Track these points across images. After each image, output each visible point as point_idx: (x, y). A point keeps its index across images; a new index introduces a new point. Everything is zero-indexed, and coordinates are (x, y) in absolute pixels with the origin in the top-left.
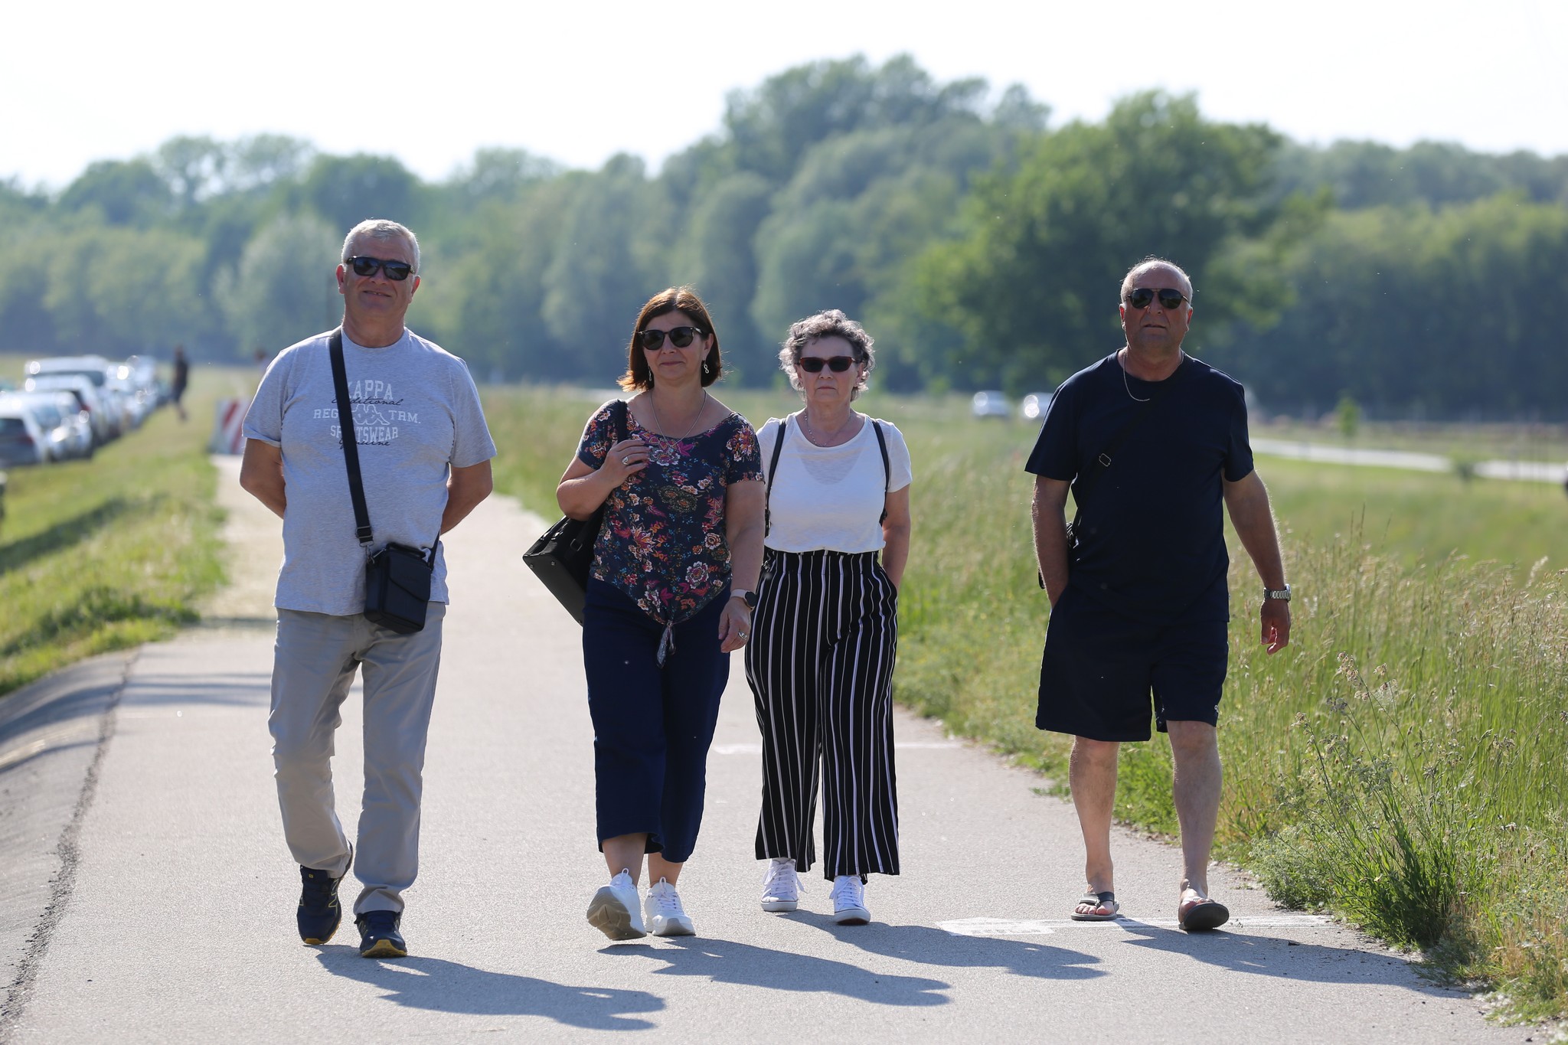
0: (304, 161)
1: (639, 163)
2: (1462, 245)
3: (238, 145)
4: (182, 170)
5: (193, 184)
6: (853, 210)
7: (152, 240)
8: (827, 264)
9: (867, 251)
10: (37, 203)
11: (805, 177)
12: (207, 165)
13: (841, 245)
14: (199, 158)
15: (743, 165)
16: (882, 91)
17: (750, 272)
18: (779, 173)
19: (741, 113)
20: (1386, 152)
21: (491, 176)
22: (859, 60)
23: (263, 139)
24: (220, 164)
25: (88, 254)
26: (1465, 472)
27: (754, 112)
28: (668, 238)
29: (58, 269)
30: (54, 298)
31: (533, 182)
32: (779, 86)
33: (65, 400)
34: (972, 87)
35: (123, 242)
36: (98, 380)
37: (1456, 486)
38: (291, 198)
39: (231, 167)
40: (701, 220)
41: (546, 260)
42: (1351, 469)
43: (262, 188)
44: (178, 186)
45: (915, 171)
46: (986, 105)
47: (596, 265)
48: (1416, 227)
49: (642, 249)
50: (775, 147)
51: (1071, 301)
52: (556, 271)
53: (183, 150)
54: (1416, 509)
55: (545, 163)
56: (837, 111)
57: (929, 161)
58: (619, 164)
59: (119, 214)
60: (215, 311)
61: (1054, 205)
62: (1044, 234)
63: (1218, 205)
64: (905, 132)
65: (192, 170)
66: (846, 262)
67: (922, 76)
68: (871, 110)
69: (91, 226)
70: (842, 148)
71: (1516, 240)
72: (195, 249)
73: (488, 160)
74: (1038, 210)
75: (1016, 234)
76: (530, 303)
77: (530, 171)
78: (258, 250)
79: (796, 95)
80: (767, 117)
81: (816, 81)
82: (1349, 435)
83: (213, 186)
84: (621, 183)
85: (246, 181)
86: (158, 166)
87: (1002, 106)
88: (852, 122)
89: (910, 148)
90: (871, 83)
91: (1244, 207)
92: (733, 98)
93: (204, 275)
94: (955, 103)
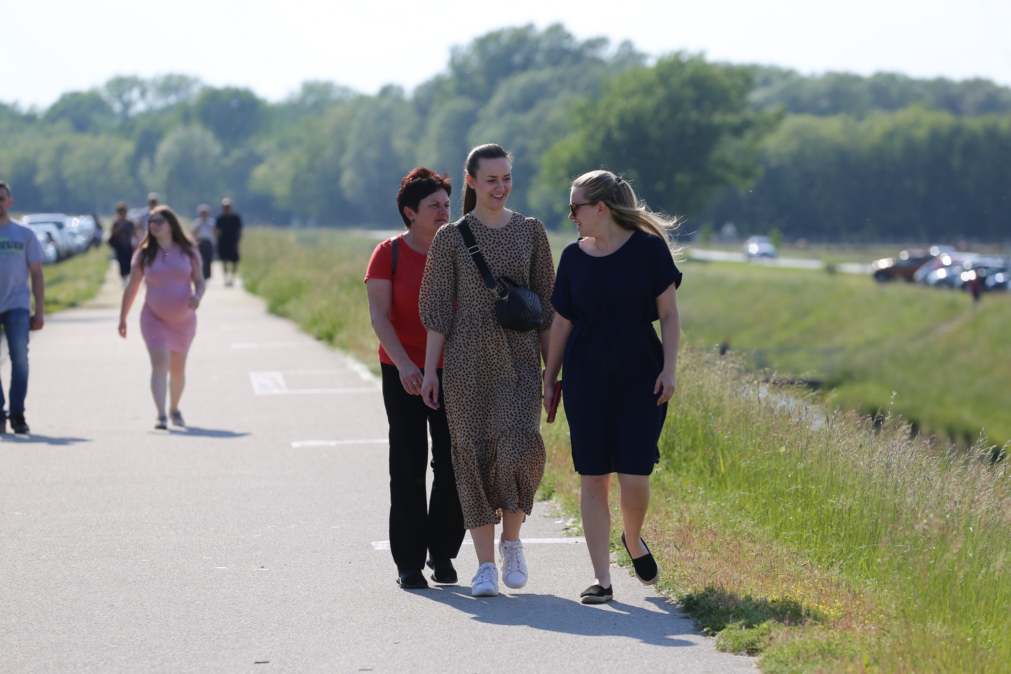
0: (195, 90)
1: (400, 90)
2: (890, 135)
3: (154, 82)
4: (120, 97)
5: (127, 105)
6: (526, 119)
7: (101, 142)
9: (534, 144)
10: (30, 119)
11: (498, 99)
12: (135, 94)
13: (520, 140)
14: (130, 89)
15: (461, 92)
16: (545, 45)
18: (483, 97)
19: (460, 60)
20: (857, 79)
21: (311, 100)
22: (530, 27)
23: (169, 78)
24: (143, 94)
25: (62, 151)
26: (831, 270)
28: (416, 135)
29: (43, 160)
30: (40, 179)
31: (339, 102)
32: (482, 43)
34: (600, 42)
35: (84, 143)
36: (60, 226)
37: (826, 279)
38: (186, 115)
39: (150, 96)
40: (435, 126)
41: (342, 150)
43: (168, 109)
44: (117, 107)
45: (565, 95)
46: (609, 53)
47: (372, 154)
48: (863, 126)
49: (400, 144)
50: (480, 80)
52: (347, 158)
53: (120, 85)
55: (345, 90)
56: (518, 59)
57: (574, 89)
58: (386, 91)
59: (81, 125)
61: (622, 120)
62: (617, 136)
63: (718, 118)
64: (560, 70)
65: (126, 97)
66: (524, 151)
67: (569, 36)
68: (539, 58)
69: (63, 133)
70: (521, 81)
71: (921, 134)
72: (127, 147)
73: (310, 89)
74: (613, 121)
76: (332, 177)
77: (335, 95)
78: (166, 147)
79: (492, 48)
80: (475, 62)
81: (505, 40)
83: (140, 107)
84: (386, 103)
85: (159, 103)
86: (105, 95)
87: (618, 54)
88: (526, 65)
89: (561, 80)
90: (538, 41)
91: (733, 119)
92: (454, 51)
93: (133, 163)
94: (589, 53)
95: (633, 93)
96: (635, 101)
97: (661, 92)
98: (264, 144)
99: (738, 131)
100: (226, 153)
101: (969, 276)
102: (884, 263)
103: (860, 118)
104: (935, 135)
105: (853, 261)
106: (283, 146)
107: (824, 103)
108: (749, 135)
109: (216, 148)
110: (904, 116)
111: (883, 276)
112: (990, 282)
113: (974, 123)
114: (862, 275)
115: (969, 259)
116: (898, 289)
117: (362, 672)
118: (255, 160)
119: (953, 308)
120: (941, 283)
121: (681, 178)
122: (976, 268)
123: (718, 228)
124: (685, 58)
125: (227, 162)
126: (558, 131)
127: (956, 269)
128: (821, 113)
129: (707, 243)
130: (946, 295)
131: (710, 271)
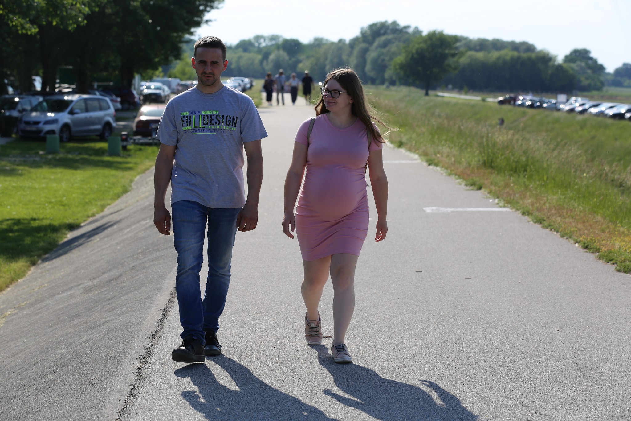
0: (281, 40)
1: (345, 40)
2: (498, 58)
3: (268, 37)
4: (257, 42)
5: (259, 44)
6: (385, 50)
7: (252, 55)
8: (379, 61)
9: (387, 58)
11: (376, 44)
12: (262, 41)
13: (382, 57)
14: (261, 39)
15: (364, 41)
16: (391, 27)
17: (364, 62)
18: (371, 43)
19: (364, 31)
21: (317, 43)
22: (386, 22)
24: (265, 40)
25: (240, 58)
26: (484, 100)
27: (366, 31)
28: (350, 55)
30: (233, 66)
31: (325, 44)
32: (371, 26)
33: (237, 85)
34: (408, 27)
35: (246, 56)
36: (243, 81)
37: (482, 103)
38: (278, 47)
39: (267, 41)
40: (356, 52)
42: (466, 99)
43: (273, 45)
44: (256, 45)
45: (397, 43)
46: (411, 30)
48: (490, 55)
50: (370, 38)
51: (420, 68)
52: (328, 62)
53: (258, 38)
54: (473, 106)
55: (327, 40)
56: (382, 31)
57: (399, 41)
58: (340, 41)
59: (246, 50)
60: (263, 69)
61: (417, 51)
62: (415, 56)
63: (447, 51)
64: (395, 35)
65: (259, 41)
66: (383, 60)
67: (398, 25)
68: (389, 31)
69: (240, 52)
70: (383, 38)
71: (508, 58)
72: (259, 57)
73: (316, 40)
74: (414, 51)
75: (410, 56)
77: (324, 42)
78: (272, 57)
79: (374, 28)
80: (369, 32)
81: (378, 25)
82: (466, 93)
83: (263, 44)
84: (340, 45)
85: (270, 43)
86: (253, 41)
87: (414, 31)
88: (385, 33)
89: (396, 39)
91: (452, 52)
92: (362, 29)
93: (261, 62)
94: (404, 30)
95: (421, 43)
96: (421, 45)
97: (429, 42)
98: (302, 57)
99: (453, 55)
100: (290, 59)
101: (529, 103)
102: (501, 98)
103: (489, 53)
104: (512, 59)
105: (490, 97)
106: (308, 57)
107: (478, 48)
108: (457, 57)
109: (287, 58)
110: (503, 53)
111: (501, 102)
112: (535, 105)
113: (525, 55)
114: (493, 102)
115: (529, 97)
116: (506, 107)
117: (467, 279)
118: (299, 62)
119: (524, 114)
120: (520, 105)
121: (435, 70)
122: (531, 100)
123: (447, 86)
124: (437, 32)
125: (290, 62)
126: (395, 54)
127: (524, 101)
128: (477, 51)
129: (443, 91)
130: (522, 109)
131: (445, 99)
